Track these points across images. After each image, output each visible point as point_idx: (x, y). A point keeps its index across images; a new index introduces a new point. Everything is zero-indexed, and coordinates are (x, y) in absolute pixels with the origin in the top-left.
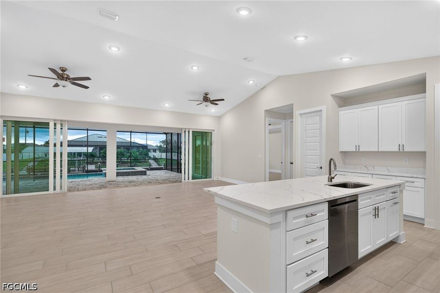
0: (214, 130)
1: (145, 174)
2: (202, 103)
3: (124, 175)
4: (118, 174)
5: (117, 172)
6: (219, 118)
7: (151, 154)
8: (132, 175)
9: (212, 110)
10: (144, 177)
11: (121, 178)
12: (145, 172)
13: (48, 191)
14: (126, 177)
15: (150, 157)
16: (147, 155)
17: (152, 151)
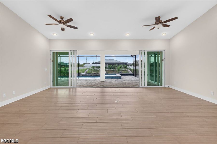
0: (165, 50)
1: (121, 78)
2: (154, 28)
3: (110, 78)
4: (106, 78)
5: (105, 77)
6: (169, 40)
7: (129, 67)
8: (114, 78)
9: (163, 34)
10: (120, 80)
11: (108, 80)
12: (121, 77)
13: (68, 86)
14: (111, 79)
15: (128, 69)
16: (126, 67)
17: (130, 65)
